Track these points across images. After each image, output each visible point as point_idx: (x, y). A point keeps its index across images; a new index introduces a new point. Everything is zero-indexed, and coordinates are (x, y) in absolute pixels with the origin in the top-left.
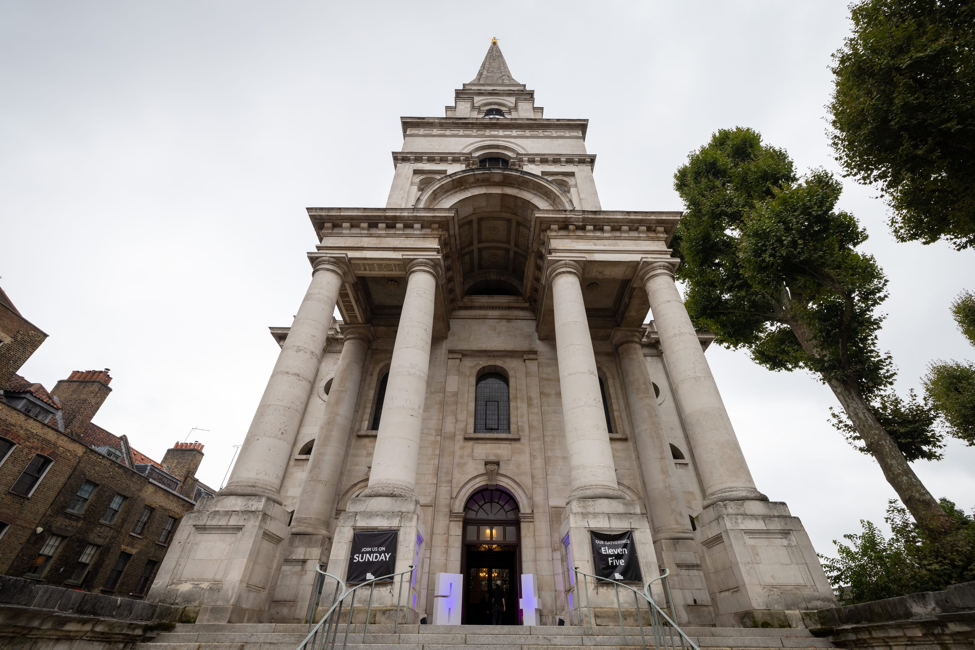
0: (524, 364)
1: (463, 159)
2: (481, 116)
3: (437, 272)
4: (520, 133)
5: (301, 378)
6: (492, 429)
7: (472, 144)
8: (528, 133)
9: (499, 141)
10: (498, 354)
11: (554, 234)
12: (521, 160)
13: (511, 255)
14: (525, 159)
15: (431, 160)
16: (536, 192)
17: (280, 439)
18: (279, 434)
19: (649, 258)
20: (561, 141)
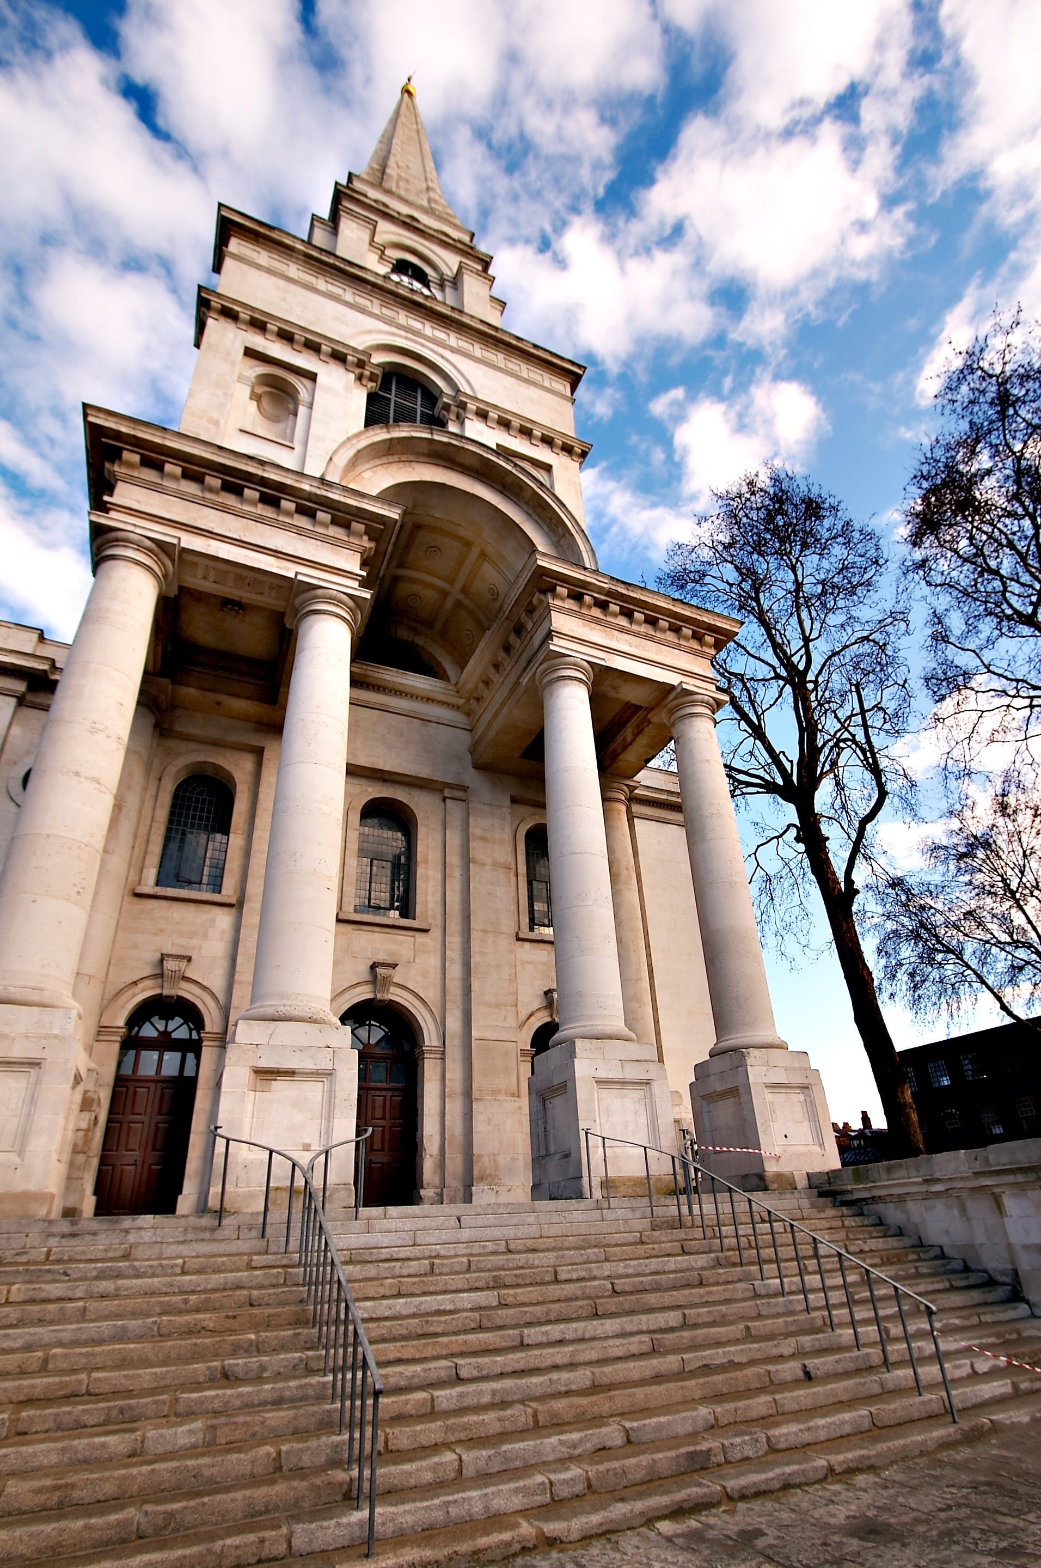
0: (442, 805)
1: (353, 363)
2: (383, 269)
3: (355, 621)
4: (464, 344)
5: (103, 789)
6: (379, 908)
7: (370, 332)
8: (477, 350)
9: (423, 345)
10: (399, 778)
11: (558, 602)
12: (463, 406)
13: (449, 603)
14: (472, 406)
15: (286, 336)
16: (530, 512)
17: (76, 904)
18: (74, 893)
19: (690, 684)
20: (534, 392)
